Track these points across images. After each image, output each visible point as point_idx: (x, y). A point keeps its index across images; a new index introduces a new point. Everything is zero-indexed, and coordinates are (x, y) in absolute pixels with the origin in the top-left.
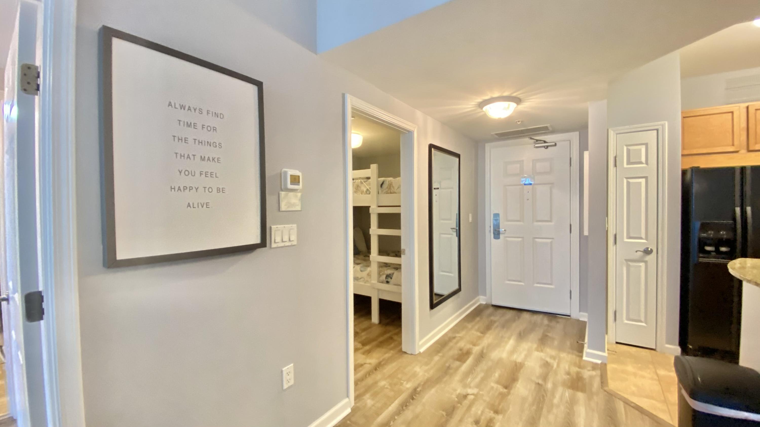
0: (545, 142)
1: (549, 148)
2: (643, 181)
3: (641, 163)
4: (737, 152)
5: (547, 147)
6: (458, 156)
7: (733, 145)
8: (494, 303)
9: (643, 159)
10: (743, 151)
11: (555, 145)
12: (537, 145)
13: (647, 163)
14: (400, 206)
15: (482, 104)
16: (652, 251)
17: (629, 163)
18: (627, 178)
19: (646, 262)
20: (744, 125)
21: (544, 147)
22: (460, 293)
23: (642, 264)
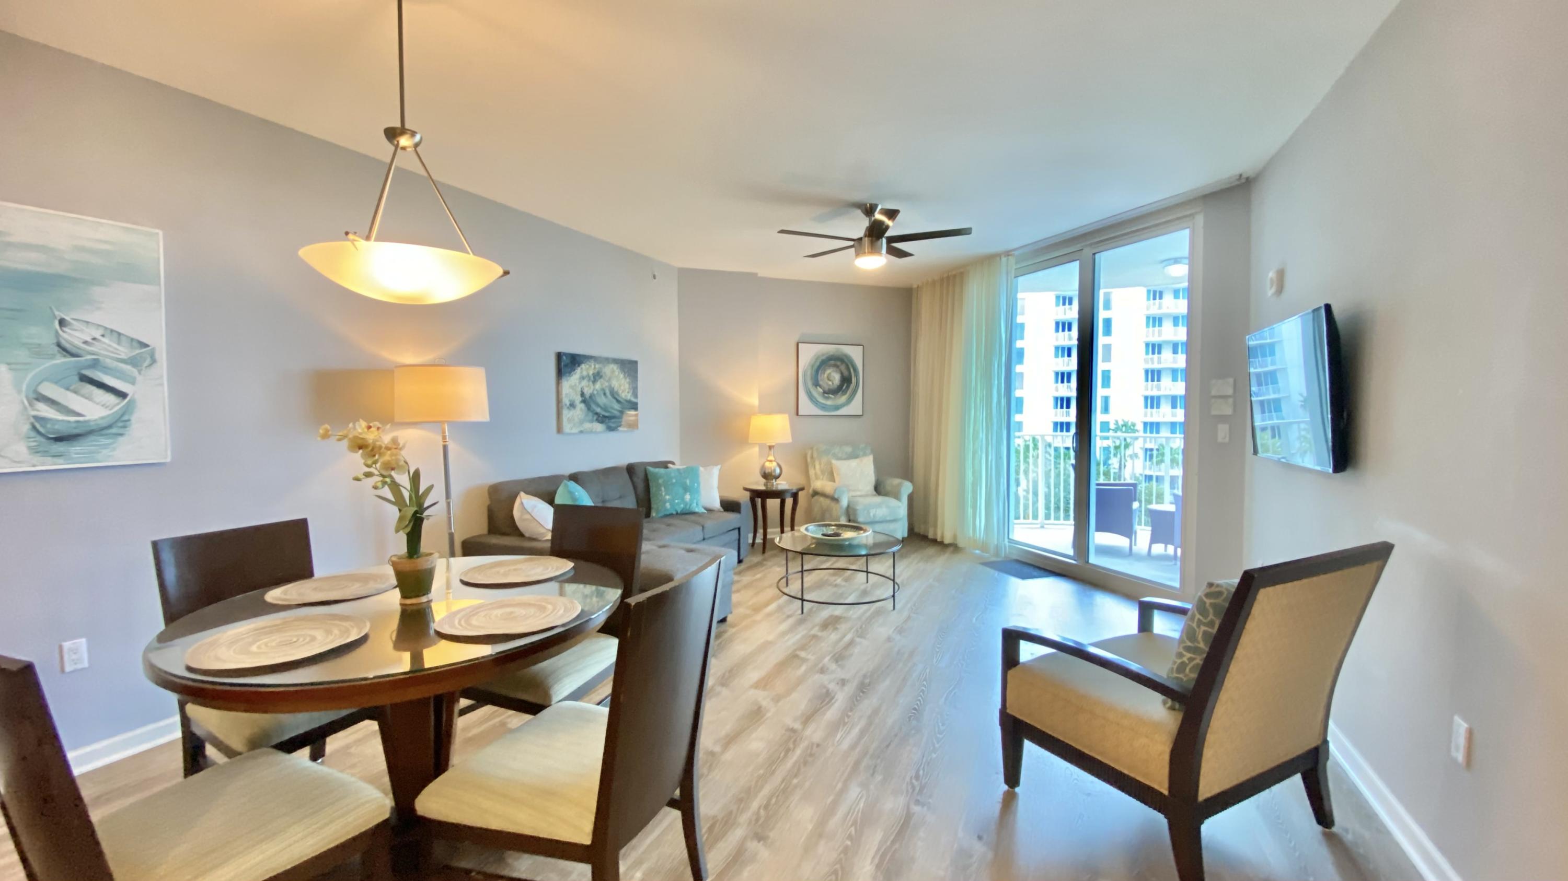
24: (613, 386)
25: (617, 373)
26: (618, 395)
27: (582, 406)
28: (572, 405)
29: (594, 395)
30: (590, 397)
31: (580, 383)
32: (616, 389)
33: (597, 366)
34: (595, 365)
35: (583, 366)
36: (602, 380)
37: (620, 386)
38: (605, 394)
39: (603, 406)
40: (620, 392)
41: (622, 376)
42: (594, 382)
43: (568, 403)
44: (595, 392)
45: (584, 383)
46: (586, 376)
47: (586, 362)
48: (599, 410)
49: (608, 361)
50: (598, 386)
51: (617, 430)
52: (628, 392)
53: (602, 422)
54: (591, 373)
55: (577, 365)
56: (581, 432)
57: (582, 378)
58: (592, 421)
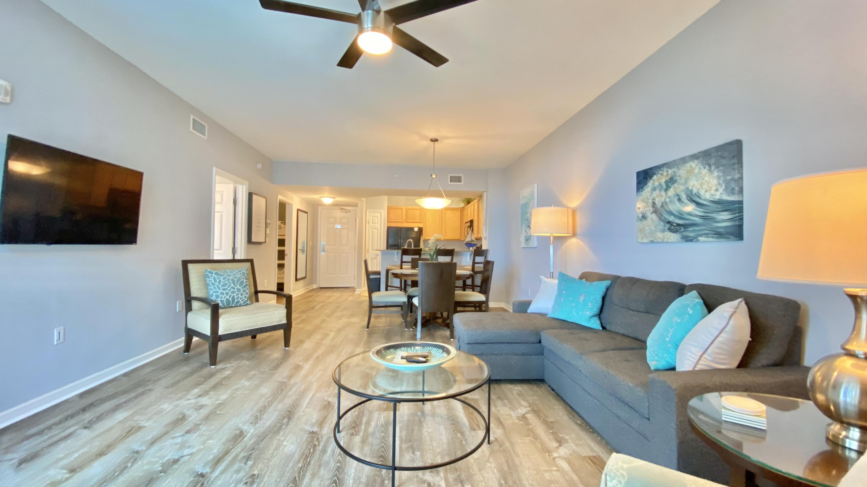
0: (346, 210)
1: (348, 213)
2: (376, 230)
3: (375, 223)
4: (403, 222)
5: (346, 212)
6: (307, 213)
7: (402, 220)
8: (320, 287)
9: (376, 222)
10: (405, 222)
11: (350, 212)
12: (342, 211)
13: (378, 223)
14: (285, 235)
15: (321, 197)
16: (378, 255)
17: (373, 223)
18: (372, 229)
19: (377, 259)
20: (405, 213)
21: (345, 212)
22: (306, 279)
23: (375, 260)
24: (690, 188)
25: (696, 171)
26: (699, 197)
27: (654, 216)
28: (644, 217)
29: (666, 203)
30: (662, 206)
31: (652, 194)
32: (695, 191)
33: (670, 172)
34: (667, 171)
35: (655, 177)
36: (675, 185)
37: (702, 185)
38: (679, 200)
39: (677, 214)
40: (702, 192)
41: (705, 171)
42: (666, 190)
43: (640, 216)
44: (668, 200)
45: (655, 194)
46: (658, 187)
47: (658, 172)
48: (671, 219)
49: (684, 160)
50: (671, 192)
51: (697, 241)
52: (717, 190)
53: (676, 232)
54: (663, 180)
55: (649, 179)
56: (652, 242)
57: (654, 189)
58: (663, 231)
